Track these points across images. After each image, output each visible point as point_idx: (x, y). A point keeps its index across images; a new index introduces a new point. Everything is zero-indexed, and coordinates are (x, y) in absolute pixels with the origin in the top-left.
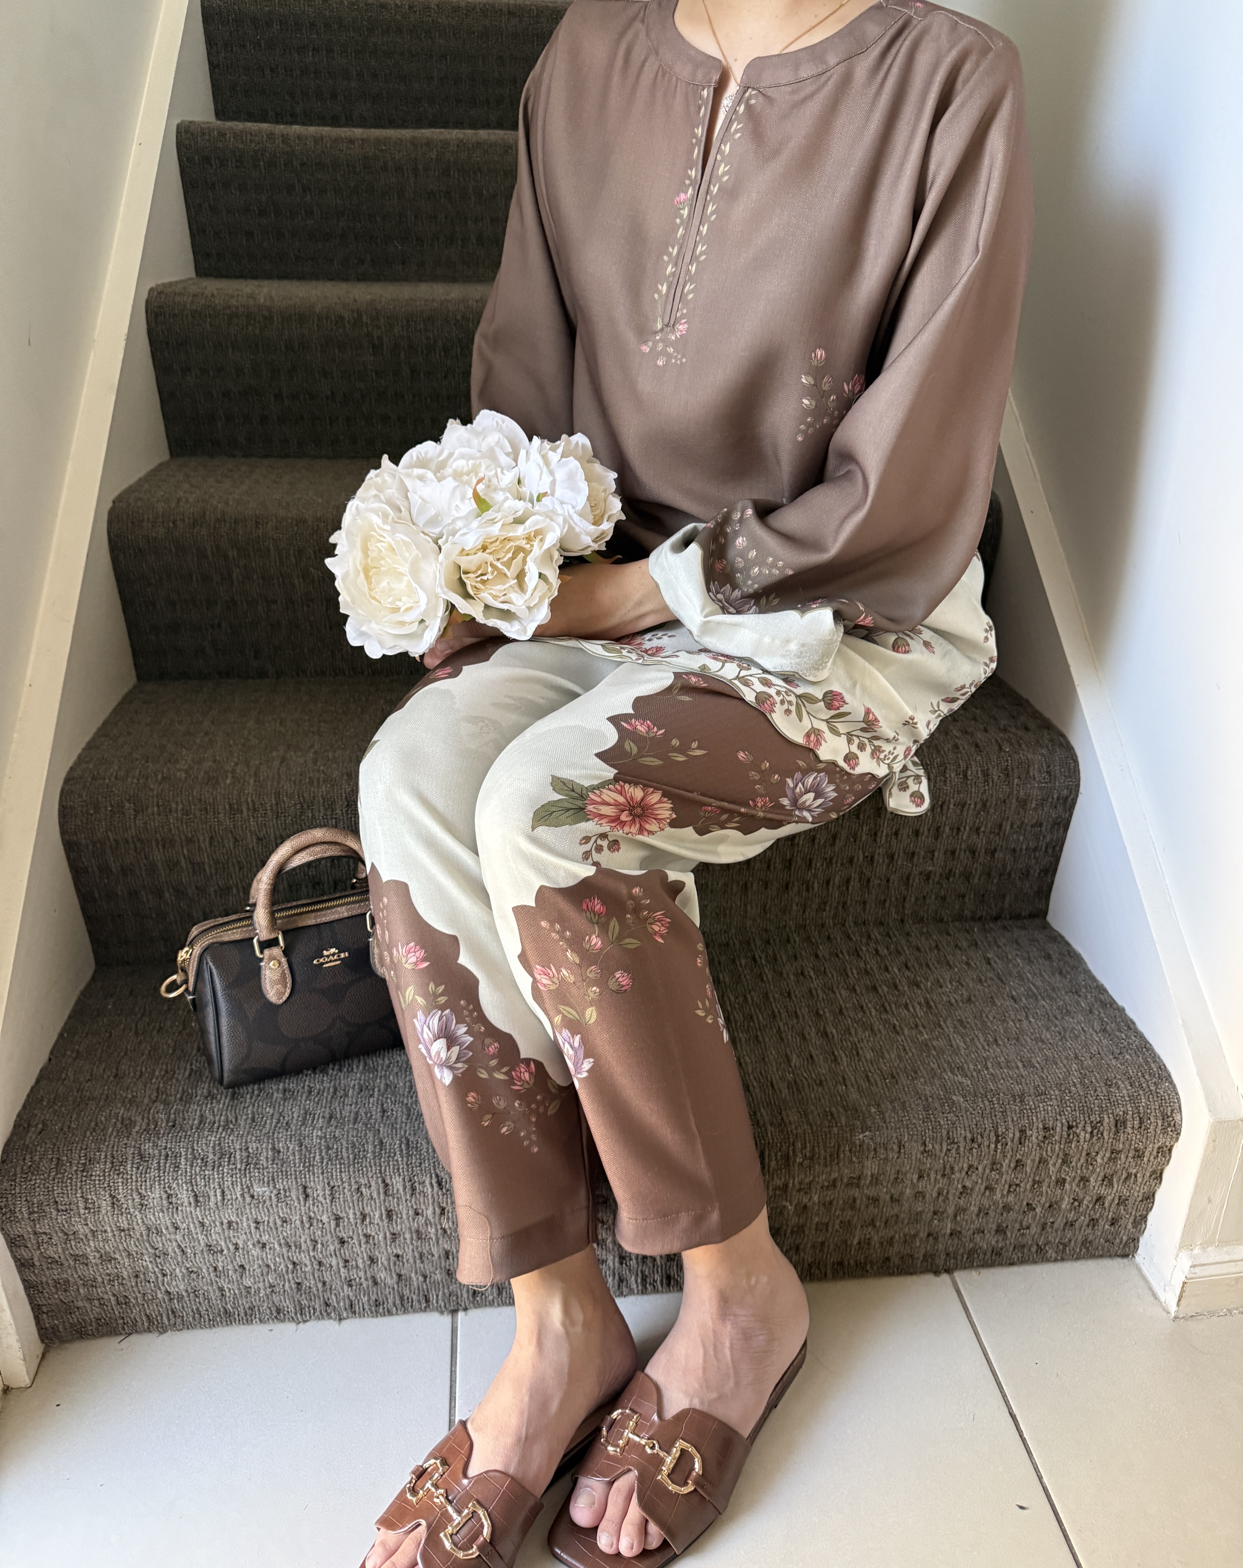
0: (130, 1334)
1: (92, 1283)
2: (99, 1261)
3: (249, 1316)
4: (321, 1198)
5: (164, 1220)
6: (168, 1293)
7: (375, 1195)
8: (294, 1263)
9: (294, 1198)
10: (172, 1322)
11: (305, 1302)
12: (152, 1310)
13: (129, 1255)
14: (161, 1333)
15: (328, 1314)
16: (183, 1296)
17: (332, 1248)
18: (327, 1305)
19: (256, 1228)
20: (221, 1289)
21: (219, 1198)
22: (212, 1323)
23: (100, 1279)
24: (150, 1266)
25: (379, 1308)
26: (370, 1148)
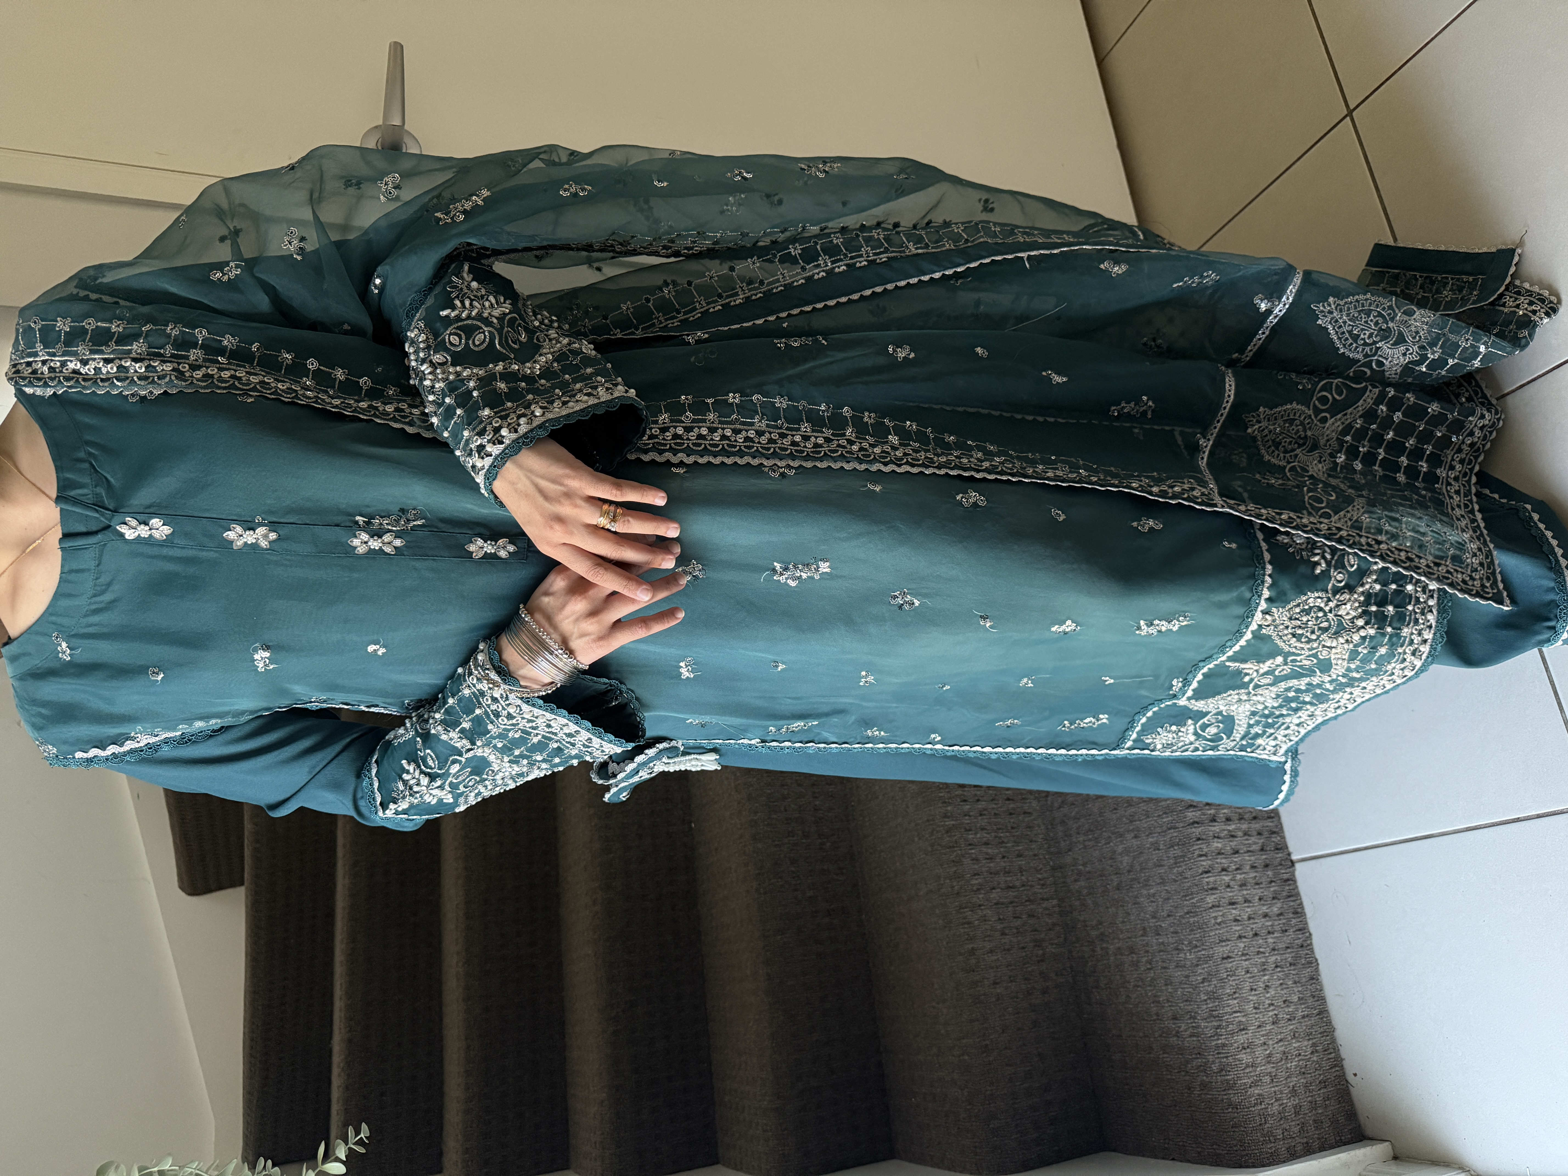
0: (1347, 1081)
1: (1314, 1106)
2: (1297, 1099)
3: (1319, 998)
4: (1228, 948)
5: (1259, 1052)
6: (1312, 1053)
7: (1221, 914)
8: (1277, 967)
9: (1230, 965)
10: (1332, 1051)
11: (1303, 961)
12: (1326, 1065)
13: (1288, 1077)
14: (1342, 1060)
15: (1308, 945)
16: (1313, 1043)
17: (1261, 941)
18: (1302, 946)
19: (1255, 990)
20: (1303, 1017)
21: (1238, 1014)
22: (1329, 1023)
23: (1310, 1099)
24: (1294, 1064)
25: (1299, 912)
26: (1192, 920)
